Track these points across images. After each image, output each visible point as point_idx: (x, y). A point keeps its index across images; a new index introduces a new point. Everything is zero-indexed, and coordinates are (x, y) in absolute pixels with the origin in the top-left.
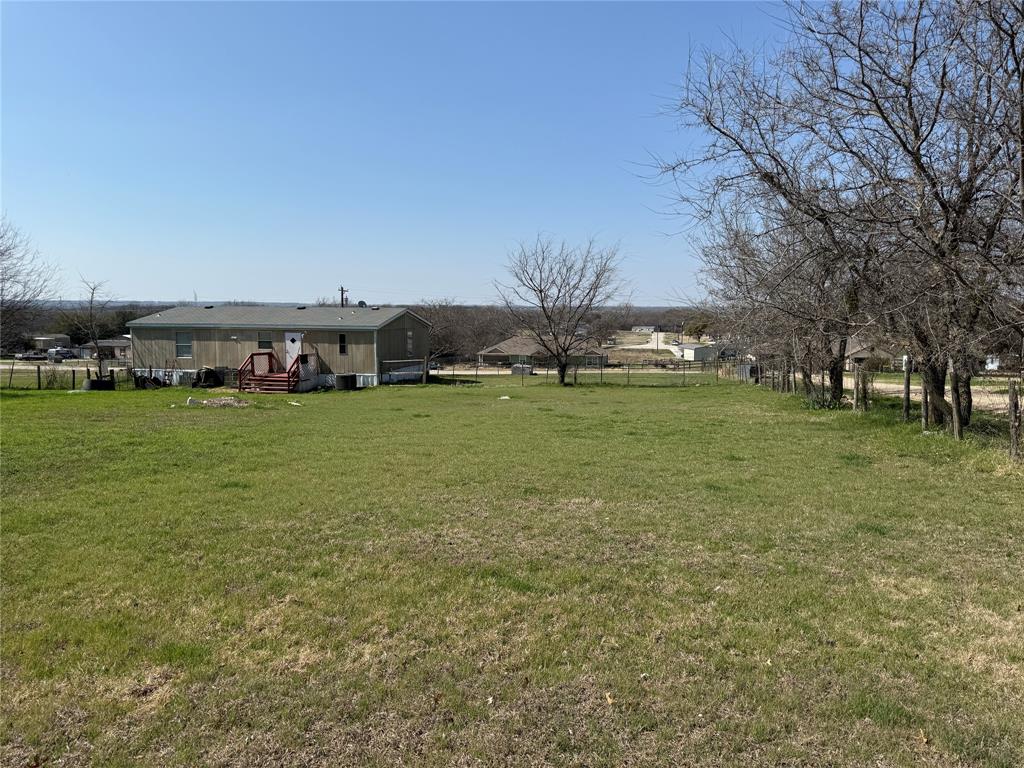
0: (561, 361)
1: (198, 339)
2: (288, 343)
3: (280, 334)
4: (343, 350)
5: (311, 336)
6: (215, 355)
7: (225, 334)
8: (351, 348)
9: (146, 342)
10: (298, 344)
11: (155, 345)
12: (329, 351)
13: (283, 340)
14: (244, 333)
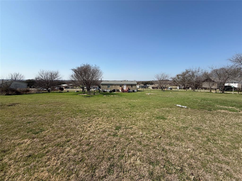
0: (162, 88)
1: (111, 85)
2: (124, 86)
3: (123, 85)
4: (132, 87)
5: (127, 85)
6: (113, 88)
7: (115, 85)
8: (133, 87)
9: (103, 86)
10: (126, 86)
11: (104, 86)
12: (130, 87)
13: (123, 86)
14: (118, 85)
